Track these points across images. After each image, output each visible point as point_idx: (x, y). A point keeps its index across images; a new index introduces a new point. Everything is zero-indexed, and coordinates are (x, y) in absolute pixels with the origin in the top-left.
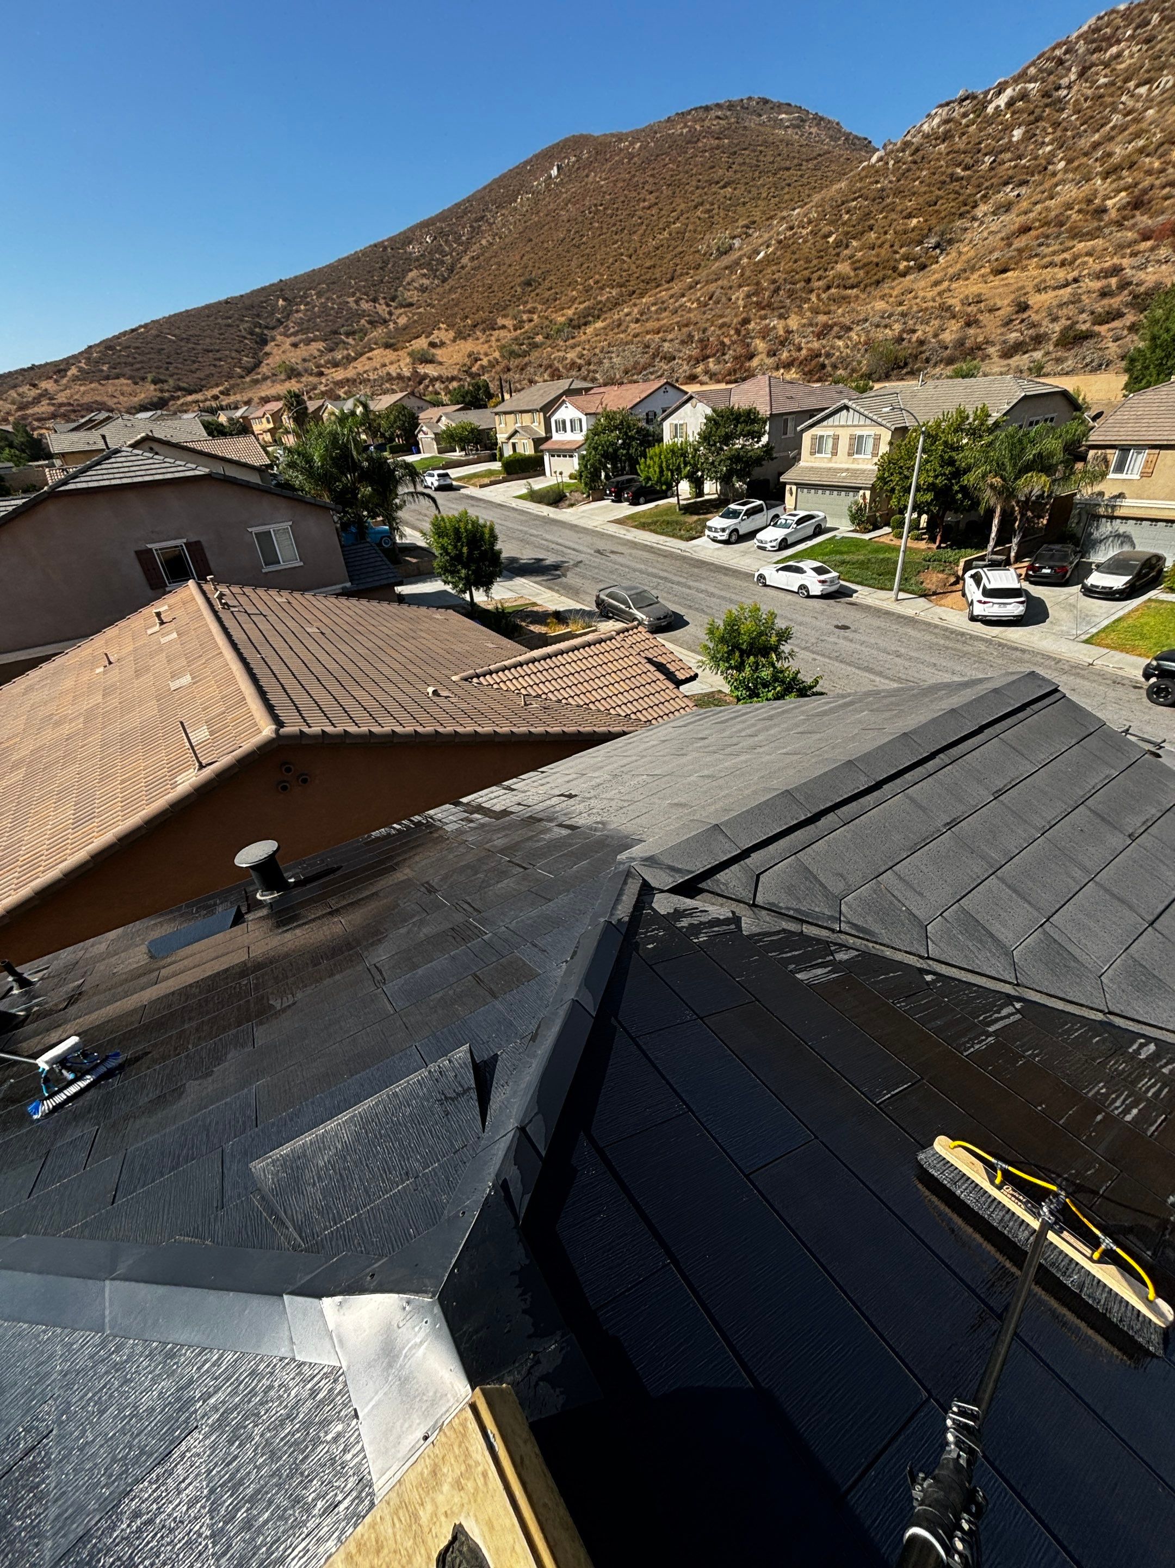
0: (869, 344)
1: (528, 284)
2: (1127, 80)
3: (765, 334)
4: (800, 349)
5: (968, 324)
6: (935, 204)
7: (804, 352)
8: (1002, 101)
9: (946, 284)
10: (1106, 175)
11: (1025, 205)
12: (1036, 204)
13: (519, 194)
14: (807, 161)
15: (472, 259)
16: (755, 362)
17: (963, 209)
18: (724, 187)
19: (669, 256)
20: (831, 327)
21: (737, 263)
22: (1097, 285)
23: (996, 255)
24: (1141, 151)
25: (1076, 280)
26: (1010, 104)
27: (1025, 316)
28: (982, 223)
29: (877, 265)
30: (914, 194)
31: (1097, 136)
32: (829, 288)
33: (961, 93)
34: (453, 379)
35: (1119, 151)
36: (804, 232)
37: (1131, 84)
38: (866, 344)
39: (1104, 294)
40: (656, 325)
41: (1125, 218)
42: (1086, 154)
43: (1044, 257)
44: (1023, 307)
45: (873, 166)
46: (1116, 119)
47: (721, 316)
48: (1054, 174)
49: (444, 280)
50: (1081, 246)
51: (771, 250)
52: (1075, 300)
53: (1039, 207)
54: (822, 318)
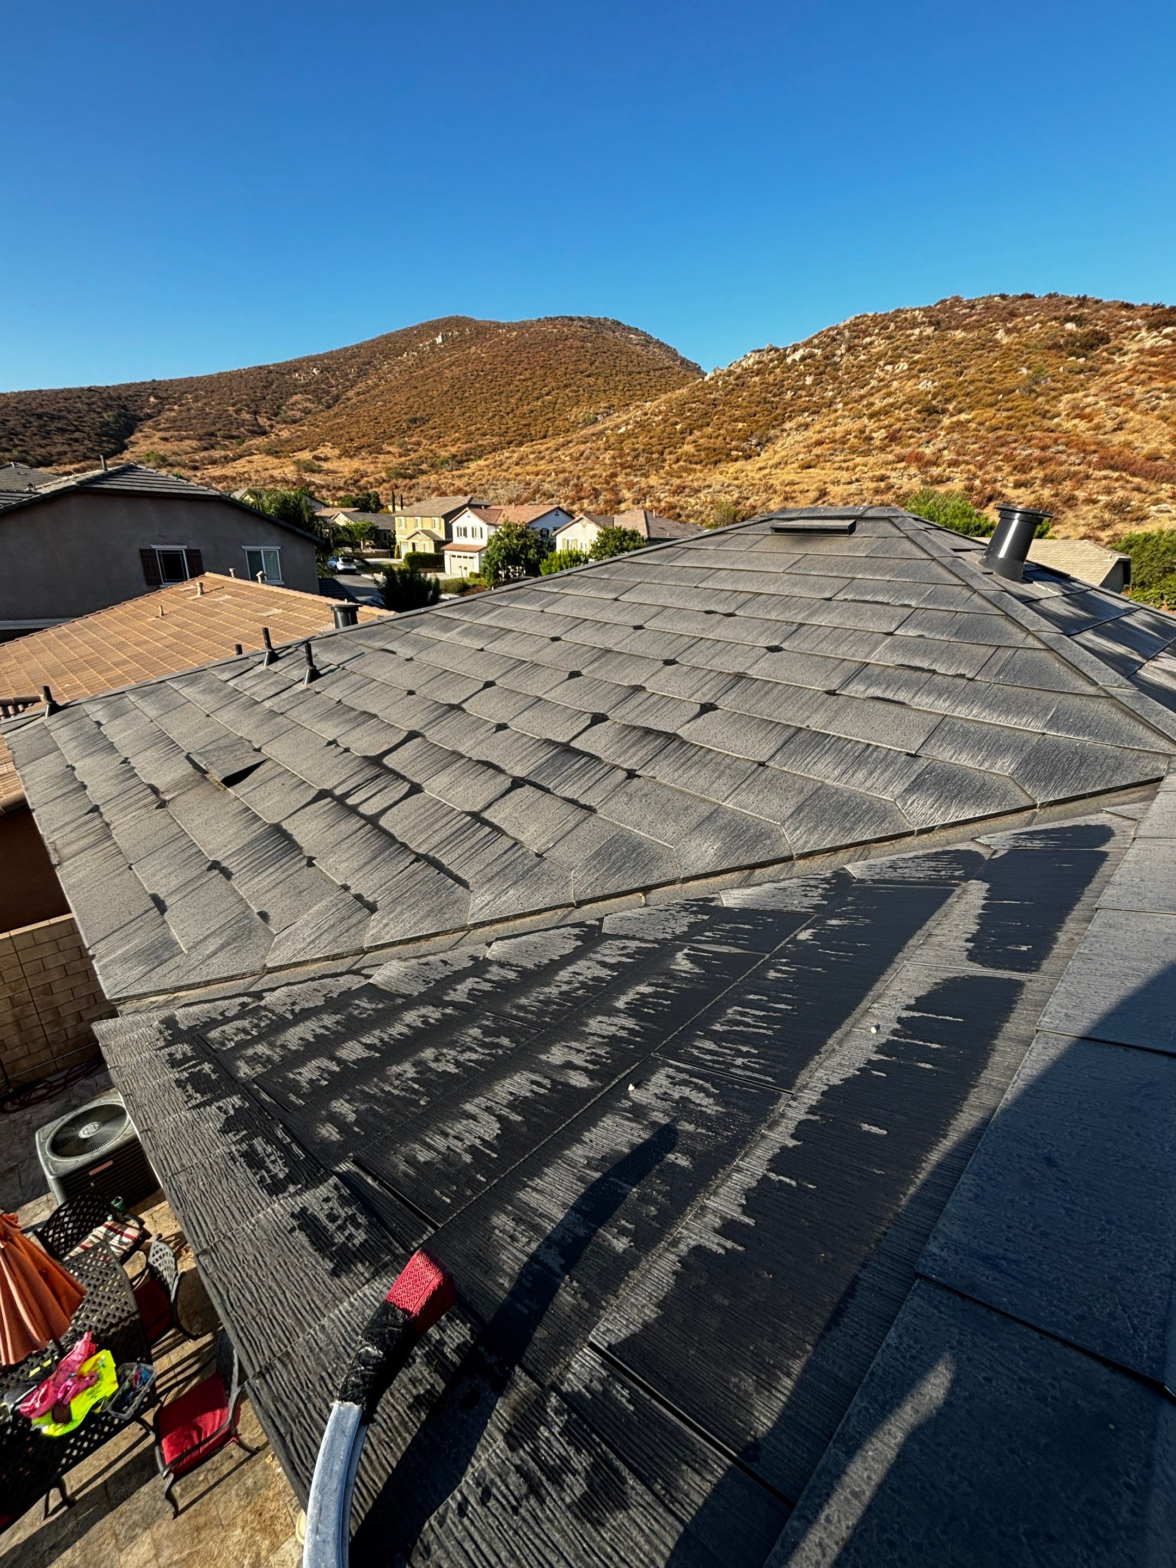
0: (714, 504)
1: (414, 421)
2: (879, 359)
3: (630, 486)
4: (659, 501)
5: (786, 499)
6: (755, 416)
7: (663, 504)
8: (797, 356)
9: (767, 470)
10: (871, 416)
11: (818, 427)
12: (826, 427)
13: (405, 350)
14: (655, 370)
15: (358, 394)
16: (623, 506)
17: (775, 423)
18: (588, 376)
19: (542, 419)
20: (684, 488)
21: (602, 432)
22: (873, 485)
23: (800, 457)
24: (891, 405)
25: (857, 480)
26: (803, 359)
28: (789, 434)
29: (715, 450)
30: (738, 406)
31: (862, 391)
32: (678, 461)
33: (768, 346)
34: (340, 489)
35: (878, 405)
36: (656, 419)
37: (881, 363)
38: (712, 503)
39: (877, 491)
40: (535, 469)
41: (887, 446)
42: (856, 401)
43: (835, 462)
44: (823, 493)
45: (707, 382)
46: (874, 383)
47: (592, 469)
48: (836, 411)
49: (329, 407)
50: (859, 459)
51: (630, 427)
53: (828, 430)
54: (676, 481)
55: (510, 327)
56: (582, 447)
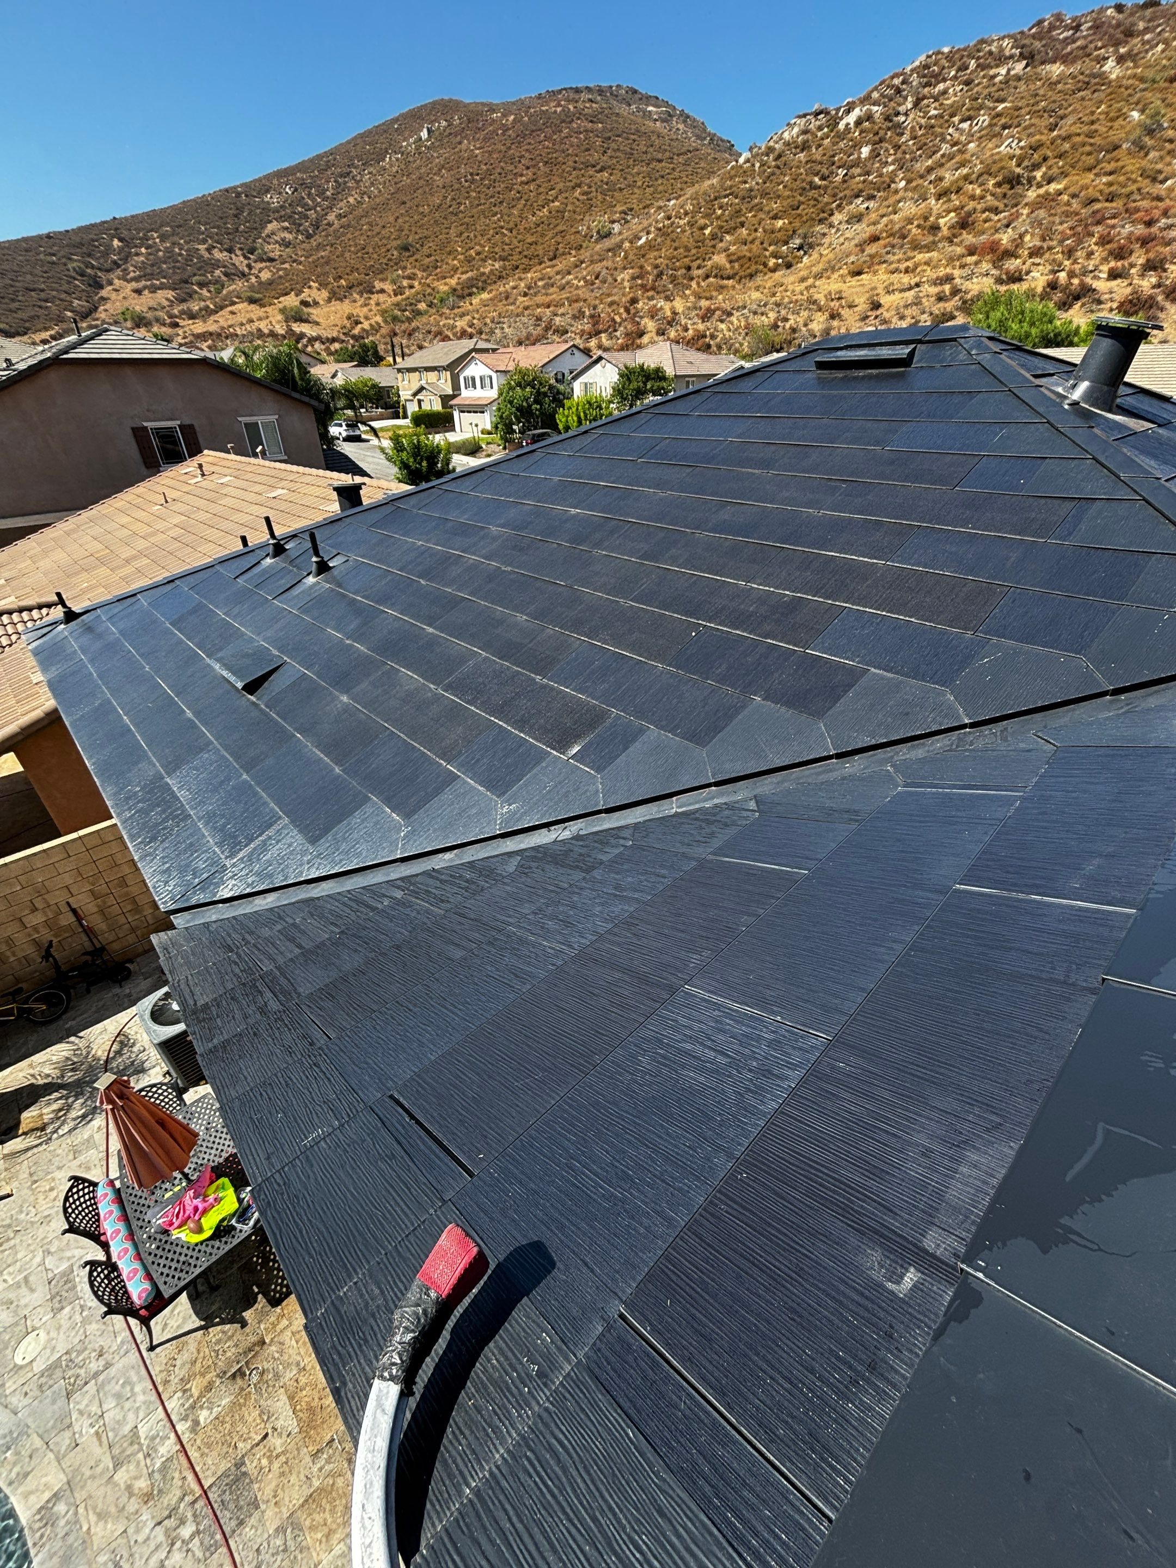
0: (749, 329)
1: (406, 248)
2: (952, 115)
3: (653, 313)
4: (686, 330)
5: (832, 317)
6: (798, 208)
7: (691, 332)
8: (851, 118)
9: (811, 281)
10: (939, 197)
11: (873, 216)
12: (882, 216)
13: (387, 152)
14: (678, 155)
15: (339, 216)
16: (645, 339)
17: (822, 215)
18: (601, 171)
19: (550, 234)
20: (714, 311)
21: (620, 246)
22: (934, 290)
23: (852, 258)
24: (966, 178)
25: (917, 285)
26: (858, 123)
27: (878, 312)
28: (838, 230)
29: (750, 259)
30: (779, 197)
31: (930, 162)
32: (707, 277)
33: (816, 107)
34: (334, 340)
35: (949, 177)
36: (682, 222)
37: (956, 119)
38: (746, 328)
39: (940, 298)
40: (548, 299)
41: (955, 236)
42: (922, 177)
43: (892, 263)
44: (876, 306)
45: (741, 167)
46: (945, 148)
47: (609, 295)
48: (896, 192)
49: (309, 237)
50: (920, 257)
51: (651, 236)
52: (917, 302)
53: (885, 219)
54: (704, 303)
55: (507, 109)
56: (598, 267)
